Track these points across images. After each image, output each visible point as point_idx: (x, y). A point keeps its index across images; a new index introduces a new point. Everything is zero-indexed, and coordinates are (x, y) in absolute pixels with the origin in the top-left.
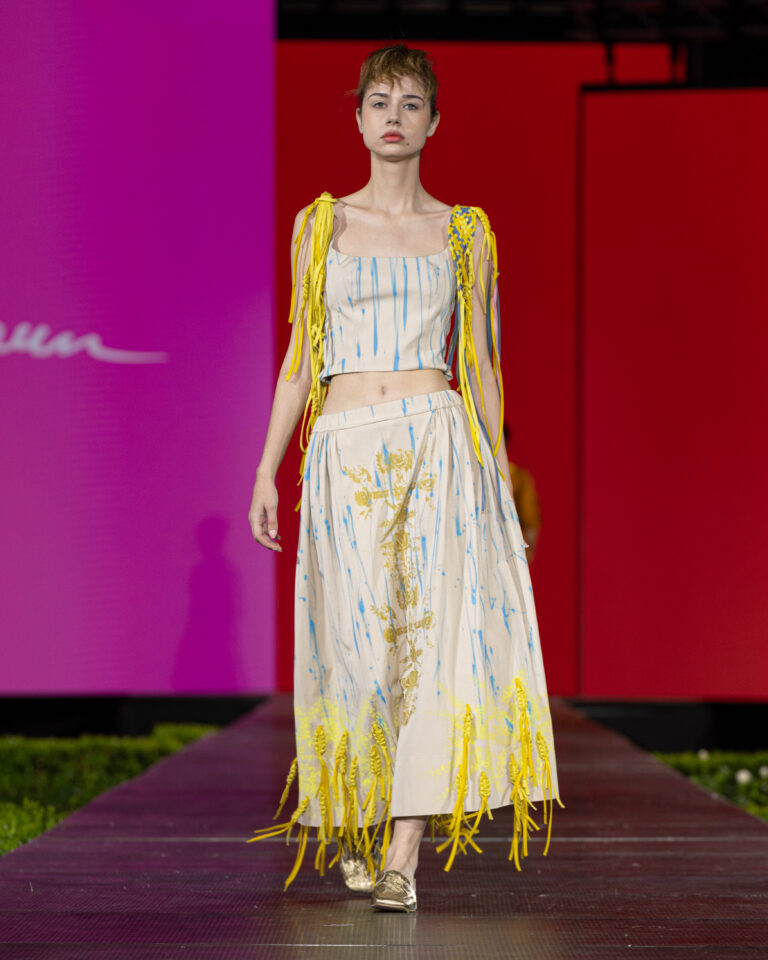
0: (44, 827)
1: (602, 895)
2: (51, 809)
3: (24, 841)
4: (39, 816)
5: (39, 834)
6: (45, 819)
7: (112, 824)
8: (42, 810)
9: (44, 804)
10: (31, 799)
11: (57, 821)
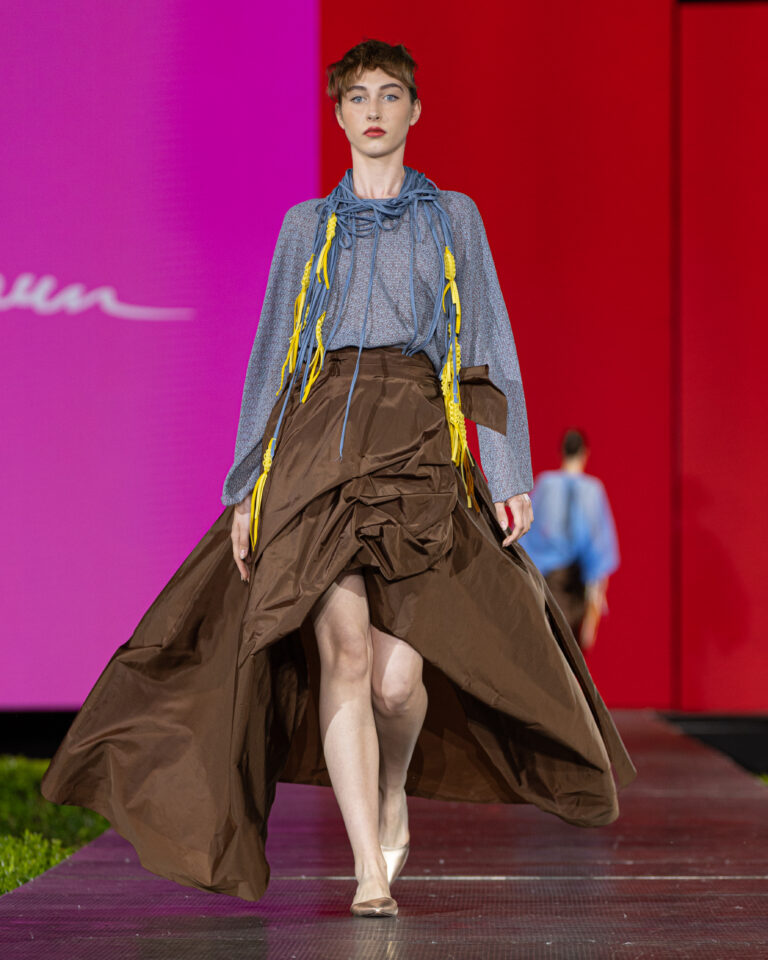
0: (48, 863)
1: (699, 944)
2: (57, 842)
3: (25, 881)
4: (42, 849)
5: (42, 871)
6: (49, 854)
7: (127, 860)
8: (46, 844)
9: (48, 837)
10: (32, 832)
11: (63, 856)
